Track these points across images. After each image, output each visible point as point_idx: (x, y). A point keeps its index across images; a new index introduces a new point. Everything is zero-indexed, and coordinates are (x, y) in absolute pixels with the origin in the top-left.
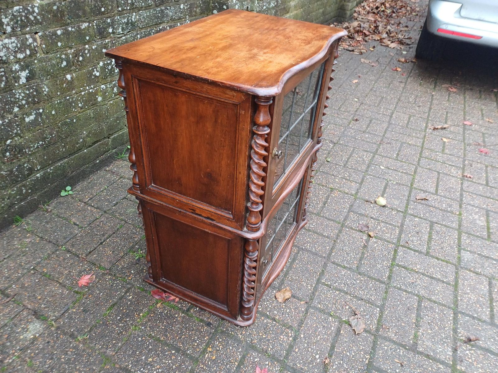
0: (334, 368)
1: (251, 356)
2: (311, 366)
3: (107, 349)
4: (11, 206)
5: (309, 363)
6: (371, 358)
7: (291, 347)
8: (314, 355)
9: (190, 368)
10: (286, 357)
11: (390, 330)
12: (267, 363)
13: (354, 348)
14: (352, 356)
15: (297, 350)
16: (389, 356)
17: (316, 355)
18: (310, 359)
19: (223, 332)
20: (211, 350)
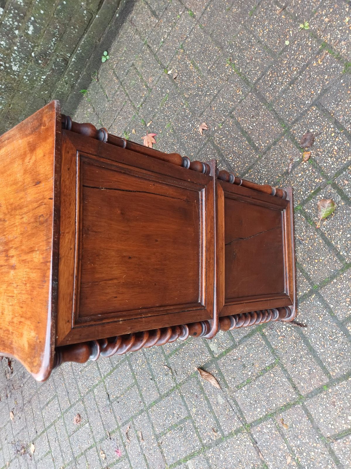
4: (73, 86)
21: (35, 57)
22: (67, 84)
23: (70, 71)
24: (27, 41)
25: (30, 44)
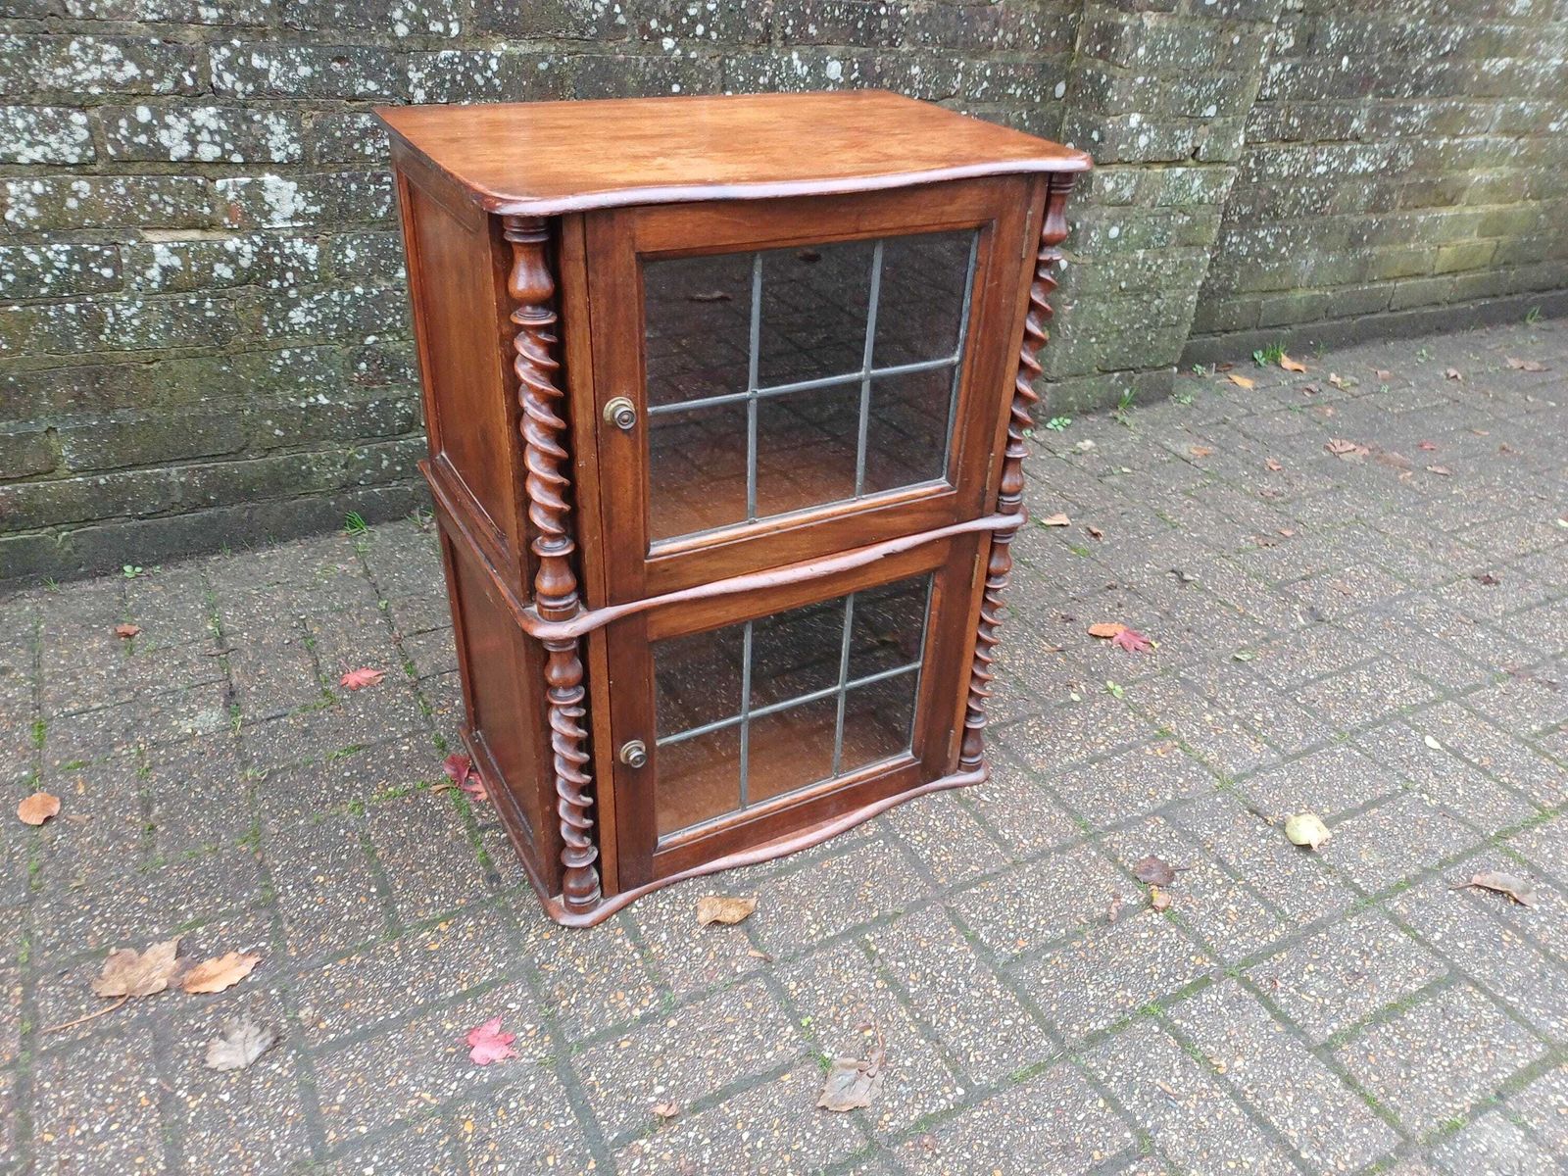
0: (672, 1140)
1: (510, 990)
2: (623, 1098)
3: (273, 817)
4: (348, 486)
5: (624, 1091)
7: (620, 1029)
8: (655, 1081)
9: (370, 937)
10: (583, 1046)
11: (939, 1162)
12: (529, 1027)
13: (776, 1133)
14: (749, 1146)
15: (624, 1045)
17: (659, 1084)
18: (635, 1083)
19: (503, 910)
20: (444, 928)
21: (368, 347)
22: (345, 466)
23: (386, 450)
24: (398, 310)
25: (395, 320)
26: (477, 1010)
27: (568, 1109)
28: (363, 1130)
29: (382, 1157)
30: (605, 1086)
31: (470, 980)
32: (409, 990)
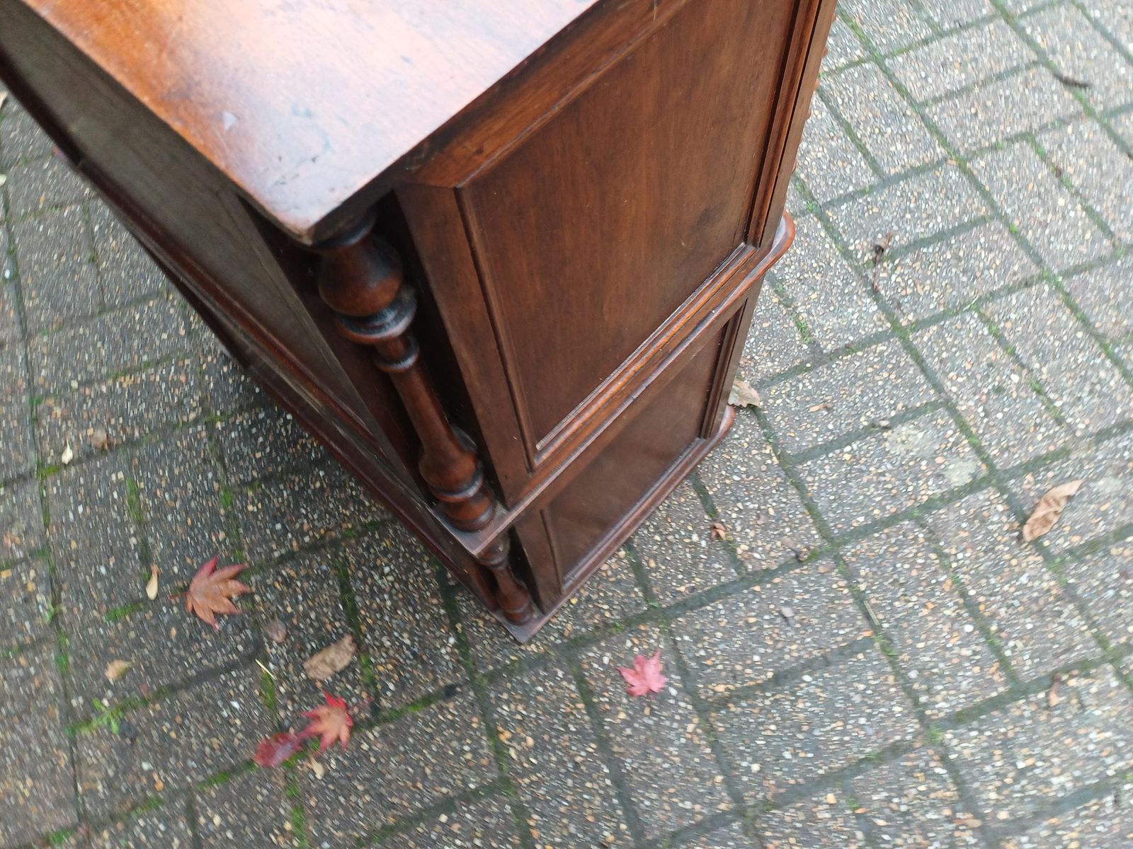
0: (739, 528)
1: (589, 664)
2: (701, 566)
5: (695, 565)
6: (775, 447)
7: (637, 567)
8: (687, 541)
12: (629, 644)
13: (734, 457)
14: (744, 476)
15: (653, 564)
16: (797, 413)
17: (690, 538)
18: (689, 556)
19: (493, 677)
20: (508, 735)
26: (608, 691)
27: (709, 608)
28: (719, 778)
29: (744, 759)
30: (691, 579)
31: (574, 701)
32: (579, 759)
